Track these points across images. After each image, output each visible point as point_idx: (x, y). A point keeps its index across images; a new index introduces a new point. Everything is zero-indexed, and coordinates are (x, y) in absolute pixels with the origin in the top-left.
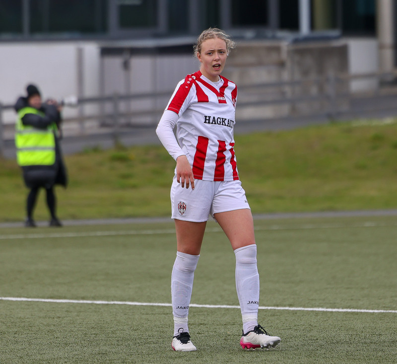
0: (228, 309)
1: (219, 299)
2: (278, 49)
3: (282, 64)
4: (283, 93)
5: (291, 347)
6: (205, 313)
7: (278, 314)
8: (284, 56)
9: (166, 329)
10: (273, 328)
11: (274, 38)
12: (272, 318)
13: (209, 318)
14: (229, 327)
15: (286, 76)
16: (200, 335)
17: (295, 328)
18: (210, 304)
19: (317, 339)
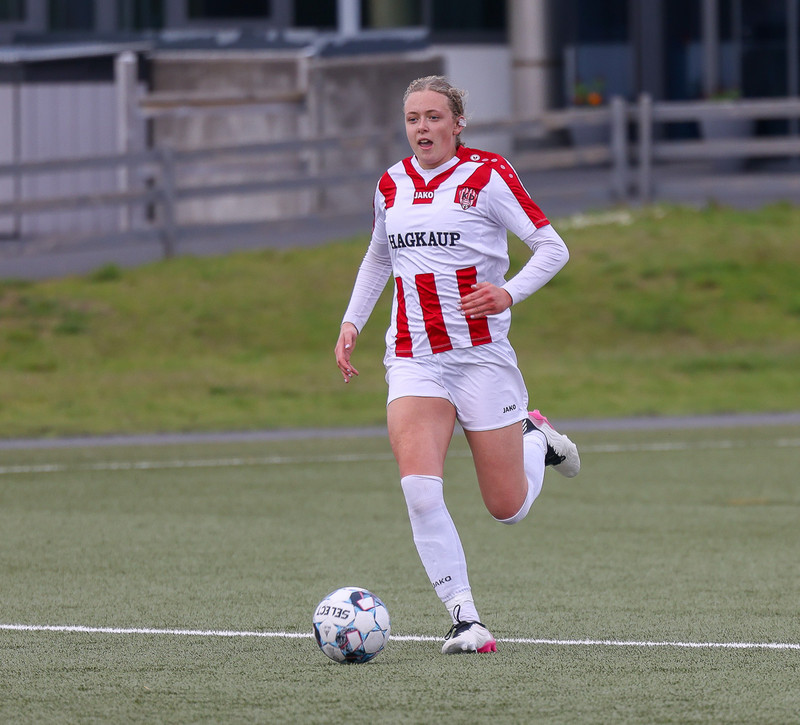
0: (152, 637)
1: (136, 615)
2: (290, 68)
3: (299, 102)
4: (302, 166)
5: (280, 717)
6: (102, 645)
7: (261, 646)
8: (303, 83)
9: (11, 681)
10: (244, 677)
11: (281, 44)
12: (247, 655)
13: (109, 655)
14: (149, 674)
15: (306, 128)
16: (84, 693)
17: (294, 677)
18: (114, 626)
19: (338, 701)
